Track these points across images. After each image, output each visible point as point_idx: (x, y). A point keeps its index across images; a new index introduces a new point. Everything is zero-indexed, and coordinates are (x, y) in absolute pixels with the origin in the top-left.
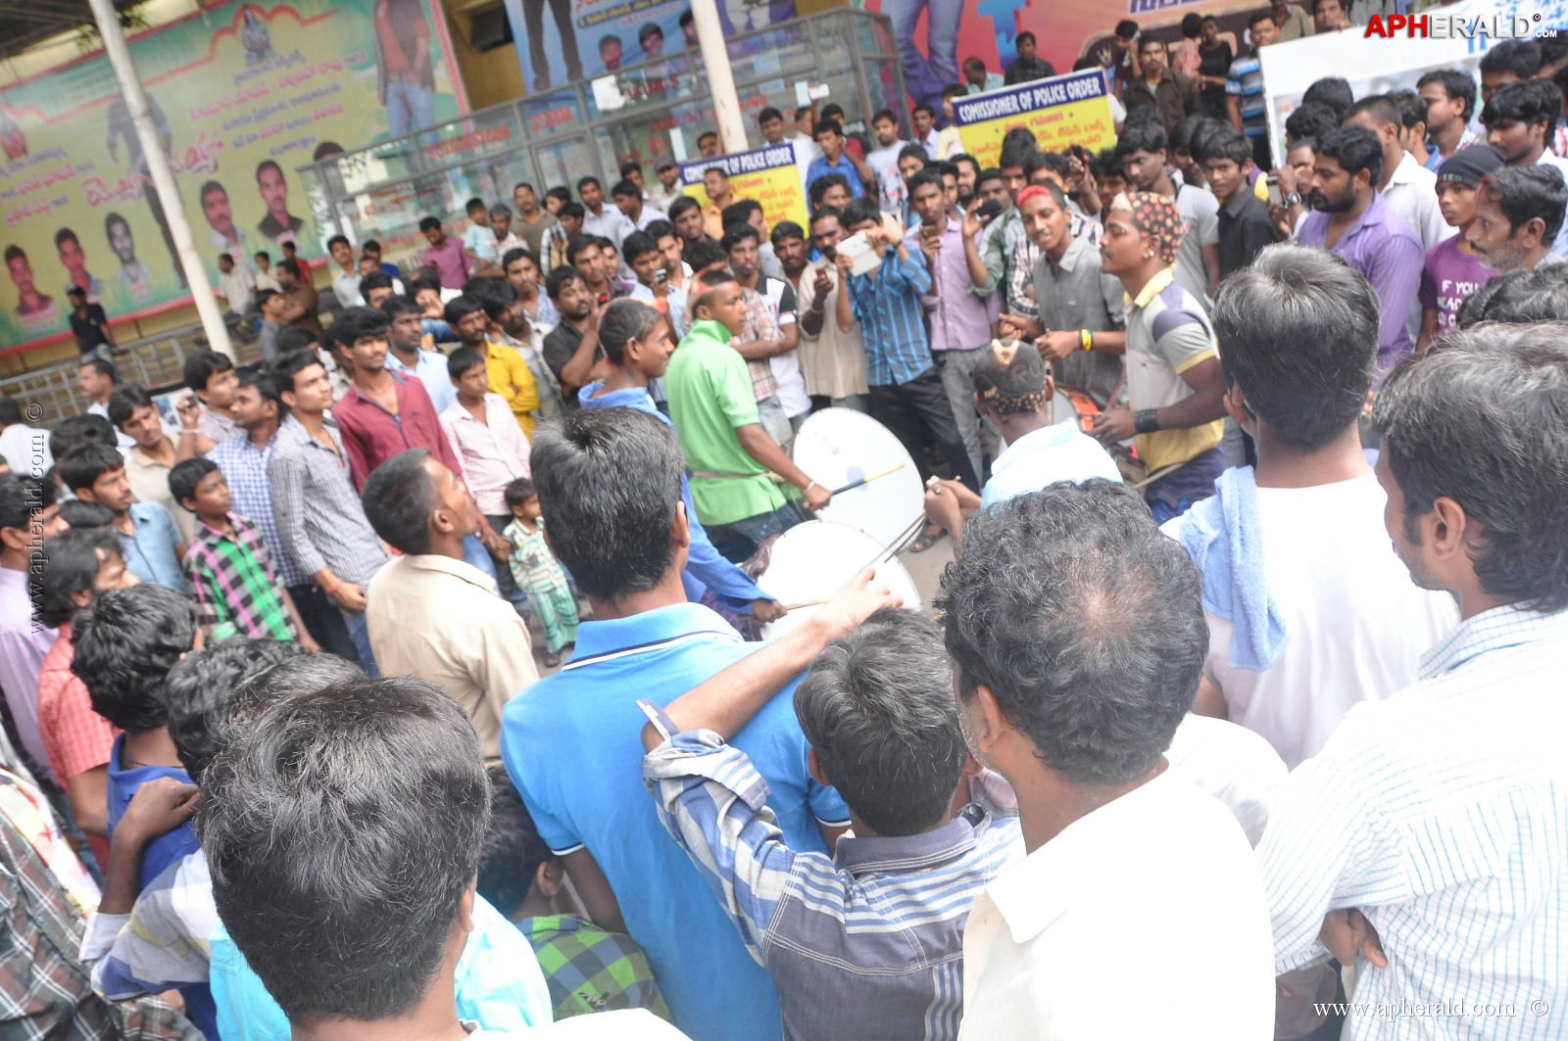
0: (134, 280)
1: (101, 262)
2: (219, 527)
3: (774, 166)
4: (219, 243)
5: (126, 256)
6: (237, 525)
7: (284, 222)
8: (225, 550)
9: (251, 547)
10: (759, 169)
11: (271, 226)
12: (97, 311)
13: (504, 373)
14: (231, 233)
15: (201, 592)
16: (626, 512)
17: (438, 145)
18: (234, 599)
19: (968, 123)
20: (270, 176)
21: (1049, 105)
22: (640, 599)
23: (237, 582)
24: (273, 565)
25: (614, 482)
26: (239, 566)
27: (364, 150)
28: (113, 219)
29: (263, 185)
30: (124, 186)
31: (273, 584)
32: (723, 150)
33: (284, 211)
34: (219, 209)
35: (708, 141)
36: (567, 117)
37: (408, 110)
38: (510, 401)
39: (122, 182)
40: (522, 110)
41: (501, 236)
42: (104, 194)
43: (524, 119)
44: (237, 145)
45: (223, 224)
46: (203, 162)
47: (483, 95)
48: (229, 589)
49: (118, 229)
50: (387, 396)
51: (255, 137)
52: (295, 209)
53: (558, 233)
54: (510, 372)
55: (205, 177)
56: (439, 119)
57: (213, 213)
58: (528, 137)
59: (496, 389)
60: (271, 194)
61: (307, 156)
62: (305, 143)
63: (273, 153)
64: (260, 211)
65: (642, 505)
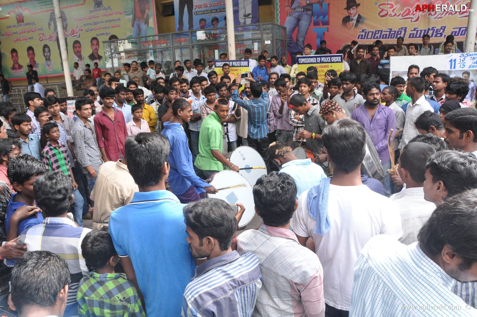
0: (49, 65)
1: (39, 58)
2: (55, 144)
3: (242, 66)
4: (76, 59)
5: (48, 58)
6: (60, 145)
7: (97, 56)
8: (55, 151)
9: (63, 152)
10: (238, 66)
11: (92, 57)
12: (35, 73)
13: (148, 114)
14: (80, 57)
15: (45, 162)
16: (149, 164)
17: (146, 42)
18: (55, 166)
19: (301, 64)
20: (95, 42)
21: (325, 62)
22: (151, 188)
23: (56, 161)
24: (68, 159)
25: (146, 154)
26: (58, 157)
27: (125, 39)
28: (46, 46)
29: (92, 44)
30: (51, 37)
31: (67, 164)
32: (228, 59)
33: (97, 53)
34: (78, 49)
35: (224, 56)
36: (185, 41)
37: (139, 30)
38: (148, 123)
39: (50, 36)
40: (172, 36)
41: (157, 73)
42: (44, 38)
43: (172, 39)
44: (87, 31)
45: (78, 54)
46: (76, 34)
47: (162, 30)
48: (54, 163)
49: (47, 50)
50: (111, 115)
51: (93, 29)
52: (100, 53)
53: (175, 74)
54: (150, 114)
55: (75, 39)
56: (148, 35)
57: (76, 50)
58: (173, 44)
59: (144, 118)
60: (94, 47)
61: (107, 38)
62: (107, 34)
63: (97, 35)
64: (90, 52)
65: (154, 162)
